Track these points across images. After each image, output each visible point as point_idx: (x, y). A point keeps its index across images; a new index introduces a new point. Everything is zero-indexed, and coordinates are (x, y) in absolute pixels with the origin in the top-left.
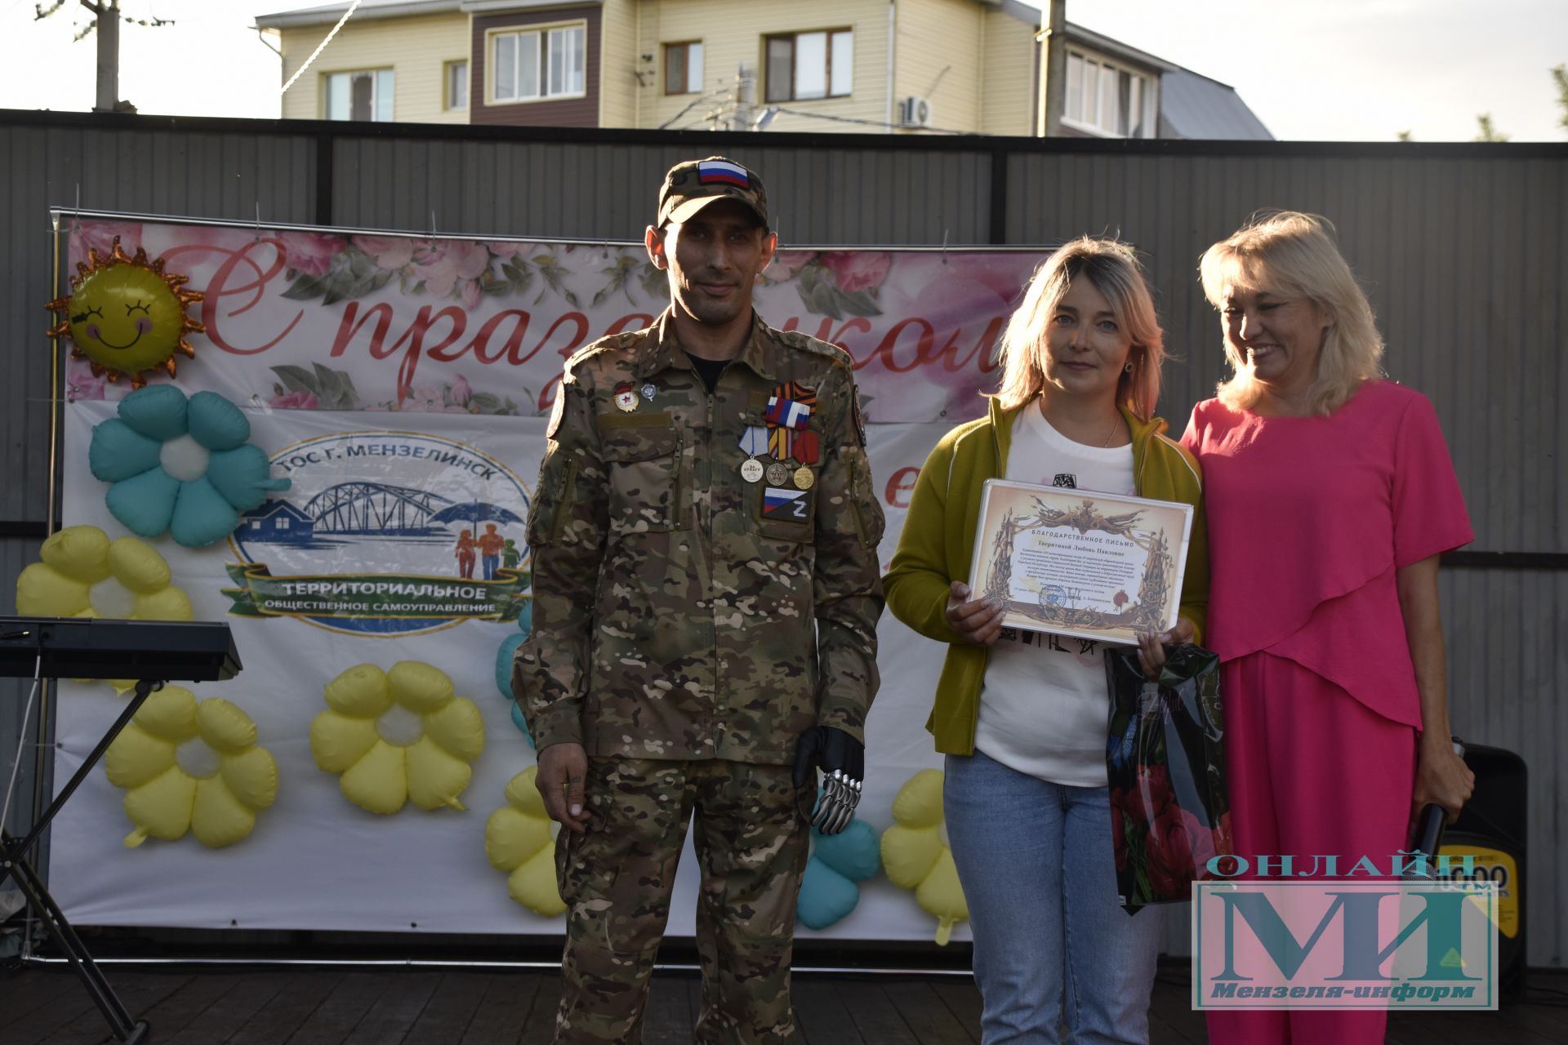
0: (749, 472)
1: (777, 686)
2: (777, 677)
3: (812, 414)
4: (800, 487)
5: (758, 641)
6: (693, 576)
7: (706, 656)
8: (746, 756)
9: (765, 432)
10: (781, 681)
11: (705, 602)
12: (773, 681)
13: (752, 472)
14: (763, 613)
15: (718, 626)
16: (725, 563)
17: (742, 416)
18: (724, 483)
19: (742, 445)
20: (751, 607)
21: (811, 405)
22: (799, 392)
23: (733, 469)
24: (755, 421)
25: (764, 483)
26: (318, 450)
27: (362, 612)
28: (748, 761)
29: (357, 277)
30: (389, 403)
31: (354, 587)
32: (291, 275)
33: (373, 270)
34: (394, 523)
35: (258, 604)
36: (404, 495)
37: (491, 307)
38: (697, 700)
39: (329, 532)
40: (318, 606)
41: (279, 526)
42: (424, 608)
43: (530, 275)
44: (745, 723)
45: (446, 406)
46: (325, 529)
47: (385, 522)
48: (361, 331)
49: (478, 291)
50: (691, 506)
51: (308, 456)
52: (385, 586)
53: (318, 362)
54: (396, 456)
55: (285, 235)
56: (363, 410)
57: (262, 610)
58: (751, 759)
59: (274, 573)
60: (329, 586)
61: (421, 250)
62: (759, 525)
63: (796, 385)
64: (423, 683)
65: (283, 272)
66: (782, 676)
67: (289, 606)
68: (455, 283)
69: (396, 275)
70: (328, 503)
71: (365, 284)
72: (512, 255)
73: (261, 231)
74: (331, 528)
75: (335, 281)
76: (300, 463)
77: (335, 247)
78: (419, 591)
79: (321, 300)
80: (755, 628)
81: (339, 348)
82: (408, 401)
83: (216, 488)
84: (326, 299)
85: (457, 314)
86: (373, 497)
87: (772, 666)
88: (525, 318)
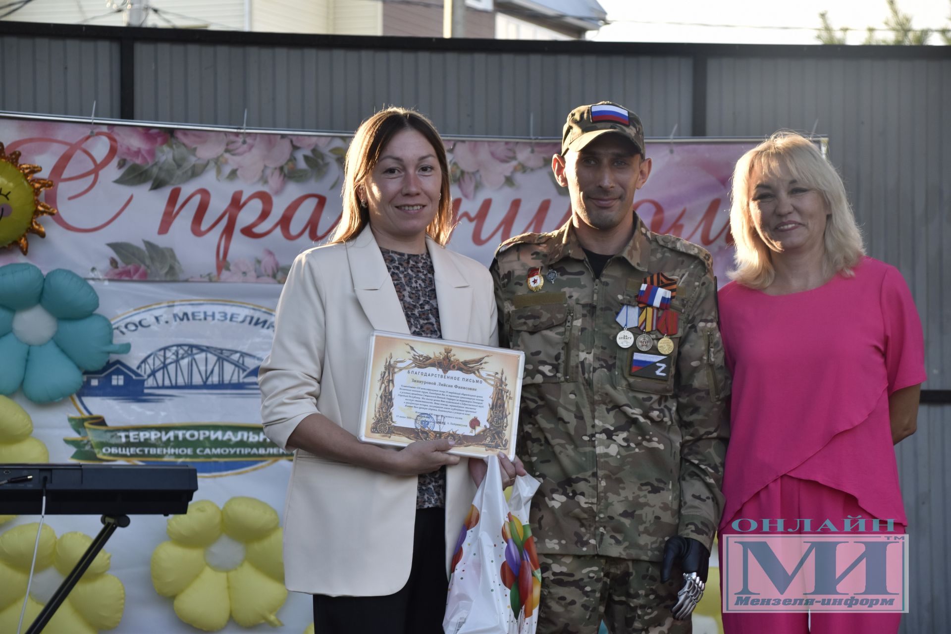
0: (623, 340)
1: (642, 500)
2: (642, 494)
3: (672, 297)
4: (663, 353)
5: (629, 466)
6: (580, 417)
7: (589, 477)
8: (620, 553)
9: (636, 309)
10: (645, 496)
11: (589, 436)
12: (639, 496)
13: (625, 340)
14: (632, 445)
15: (599, 454)
16: (604, 407)
17: (620, 297)
18: (602, 348)
19: (618, 320)
20: (625, 439)
21: (672, 291)
22: (664, 280)
23: (611, 338)
24: (630, 302)
25: (634, 349)
26: (148, 317)
27: (187, 456)
28: (622, 557)
29: (179, 166)
30: (209, 275)
31: (180, 434)
32: (121, 165)
33: (193, 160)
34: (215, 379)
35: (96, 451)
36: (222, 356)
37: (294, 191)
38: (583, 509)
39: (158, 387)
40: (149, 451)
41: (114, 382)
42: (240, 451)
43: (327, 164)
44: (618, 529)
45: (258, 277)
46: (155, 385)
47: (207, 378)
48: (182, 212)
49: (282, 178)
50: (577, 364)
51: (140, 322)
52: (207, 433)
53: (147, 239)
54: (216, 321)
55: (116, 129)
56: (186, 281)
57: (100, 456)
58: (624, 555)
59: (110, 423)
60: (159, 434)
61: (233, 142)
62: (627, 381)
63: (663, 275)
64: (253, 515)
65: (115, 161)
66: (646, 492)
67: (124, 452)
68: (263, 171)
69: (212, 164)
70: (158, 363)
71: (186, 172)
72: (312, 147)
73: (95, 126)
74: (160, 384)
75: (160, 169)
76: (133, 328)
77: (159, 140)
78: (236, 437)
79: (148, 185)
80: (627, 456)
81: (164, 227)
82: (225, 274)
83: (63, 351)
84: (153, 185)
85: (265, 197)
86: (196, 357)
87: (639, 485)
88: (322, 201)
